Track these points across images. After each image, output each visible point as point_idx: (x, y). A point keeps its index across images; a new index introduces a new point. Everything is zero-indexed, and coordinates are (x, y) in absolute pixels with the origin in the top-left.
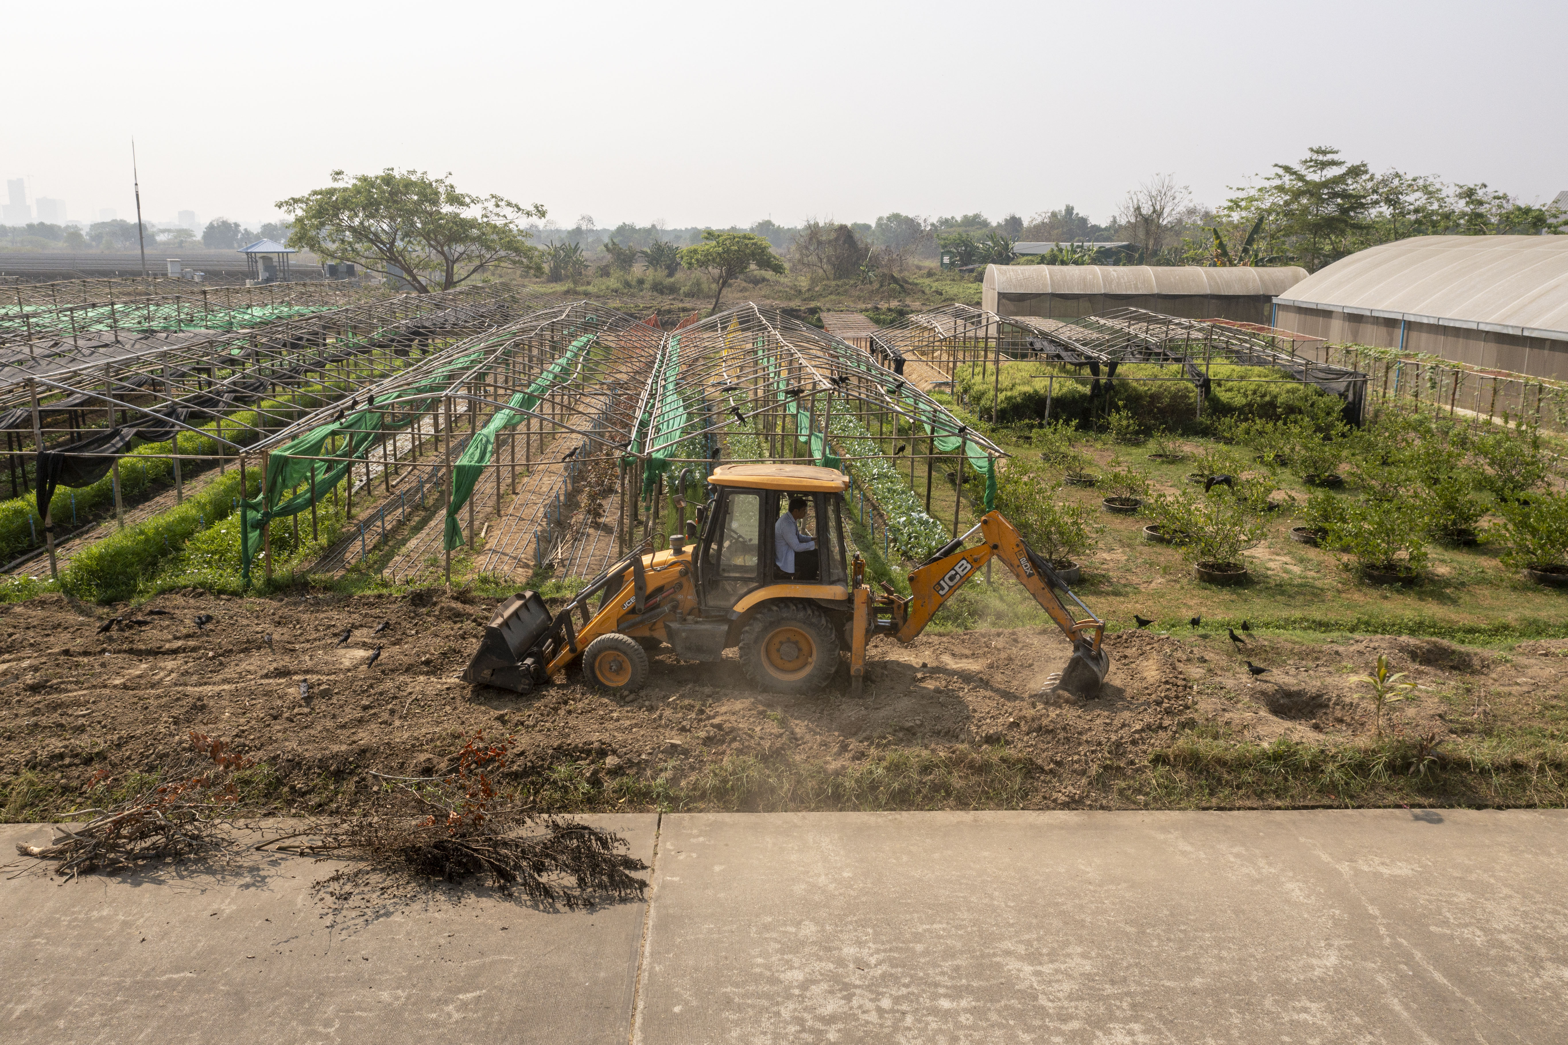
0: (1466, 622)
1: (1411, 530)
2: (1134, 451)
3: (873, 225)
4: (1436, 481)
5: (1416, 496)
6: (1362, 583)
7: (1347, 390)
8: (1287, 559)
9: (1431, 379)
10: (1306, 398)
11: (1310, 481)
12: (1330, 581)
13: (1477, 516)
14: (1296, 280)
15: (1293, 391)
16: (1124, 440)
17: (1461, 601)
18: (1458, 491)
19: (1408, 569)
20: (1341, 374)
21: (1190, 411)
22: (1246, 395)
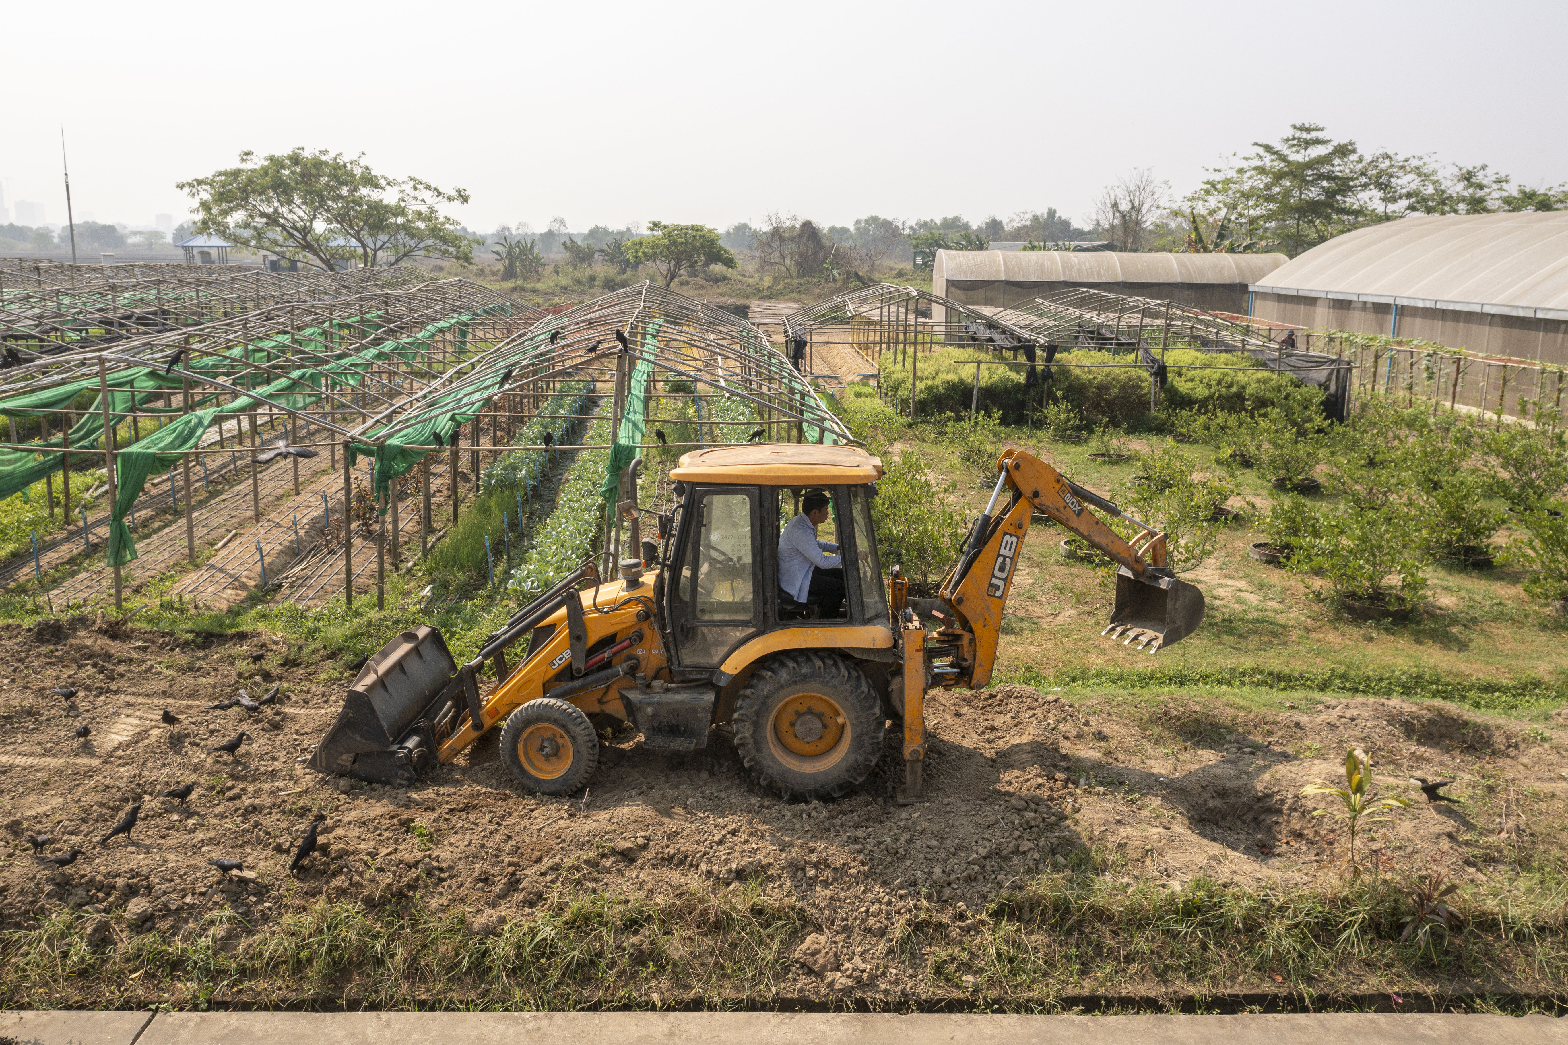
0: (1481, 676)
1: (1404, 546)
2: (1074, 449)
3: (852, 228)
4: (1436, 486)
5: (1410, 504)
6: (1338, 618)
7: (1329, 378)
8: (1242, 584)
9: (1428, 368)
10: (1279, 389)
11: (1281, 486)
12: (1295, 615)
13: (1489, 529)
14: (1276, 265)
15: (1266, 381)
16: (1063, 437)
17: (1472, 645)
18: (1465, 497)
19: (1401, 599)
20: (1320, 363)
21: (1144, 404)
22: (1209, 386)
